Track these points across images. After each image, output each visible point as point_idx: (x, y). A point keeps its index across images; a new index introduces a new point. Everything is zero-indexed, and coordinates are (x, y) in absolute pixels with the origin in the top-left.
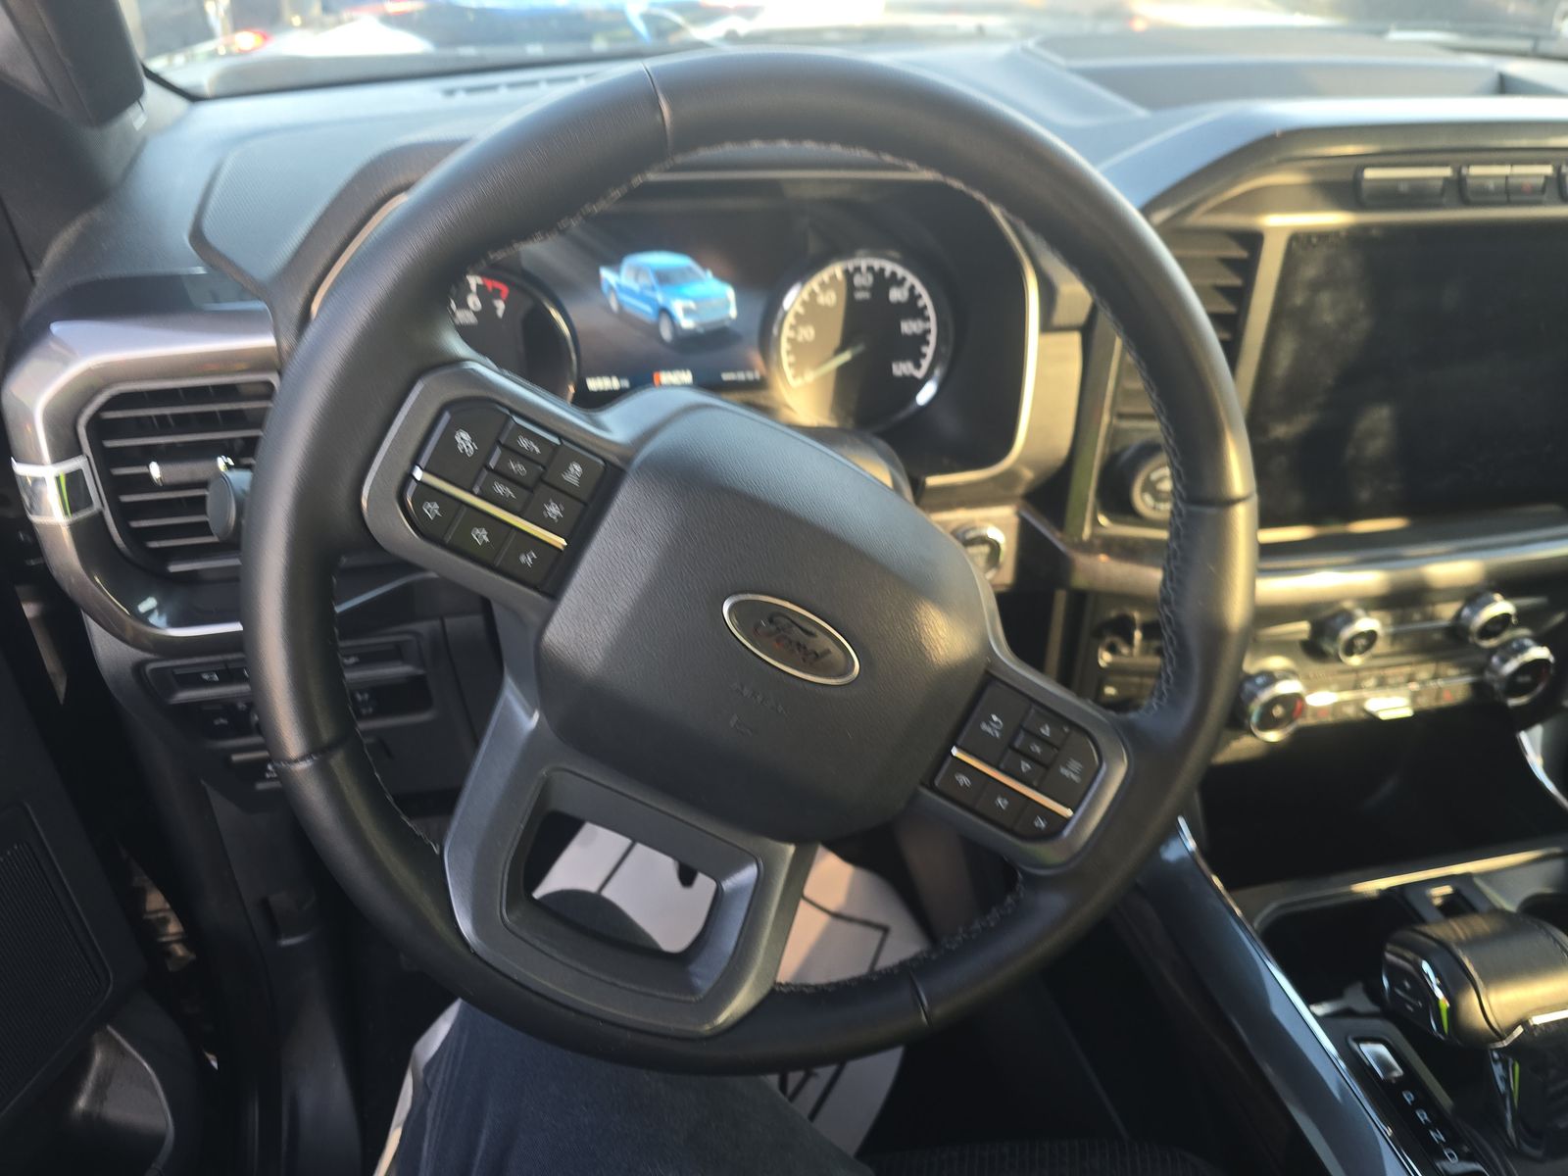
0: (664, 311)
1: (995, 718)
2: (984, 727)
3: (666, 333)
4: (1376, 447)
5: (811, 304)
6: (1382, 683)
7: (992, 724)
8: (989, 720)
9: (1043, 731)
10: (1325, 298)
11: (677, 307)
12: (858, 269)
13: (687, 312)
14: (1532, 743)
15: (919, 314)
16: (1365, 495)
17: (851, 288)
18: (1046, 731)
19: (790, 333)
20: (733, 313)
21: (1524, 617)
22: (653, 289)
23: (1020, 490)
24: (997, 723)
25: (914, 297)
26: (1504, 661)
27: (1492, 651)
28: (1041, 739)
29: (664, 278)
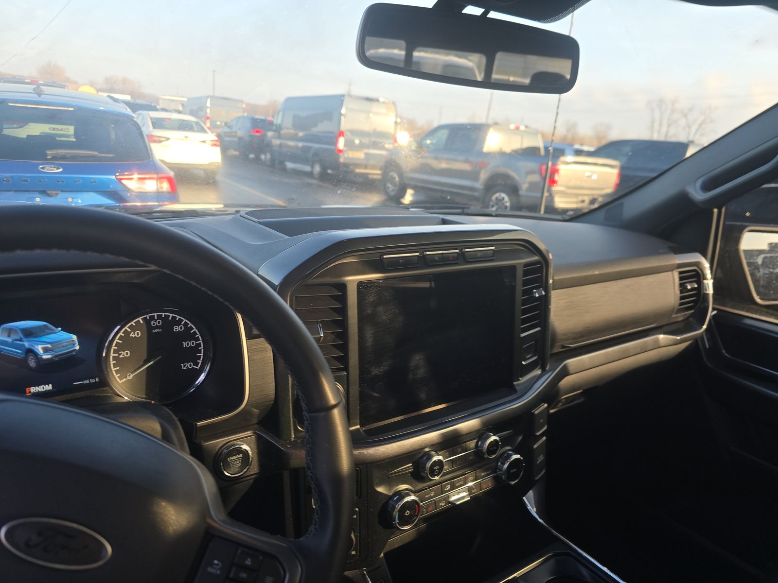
0: (30, 351)
1: (216, 562)
2: (210, 569)
3: (32, 363)
4: (421, 372)
5: (126, 337)
6: (453, 487)
7: (215, 566)
8: (212, 564)
9: (246, 562)
10: (380, 309)
11: (39, 349)
12: (152, 318)
13: (46, 350)
14: (530, 502)
15: (193, 337)
16: (423, 396)
17: (150, 328)
18: (248, 562)
19: (113, 354)
20: (77, 348)
21: (505, 441)
22: (21, 340)
23: (255, 421)
24: (217, 565)
25: (187, 329)
26: (503, 464)
27: (497, 460)
28: (245, 568)
29: (28, 333)
